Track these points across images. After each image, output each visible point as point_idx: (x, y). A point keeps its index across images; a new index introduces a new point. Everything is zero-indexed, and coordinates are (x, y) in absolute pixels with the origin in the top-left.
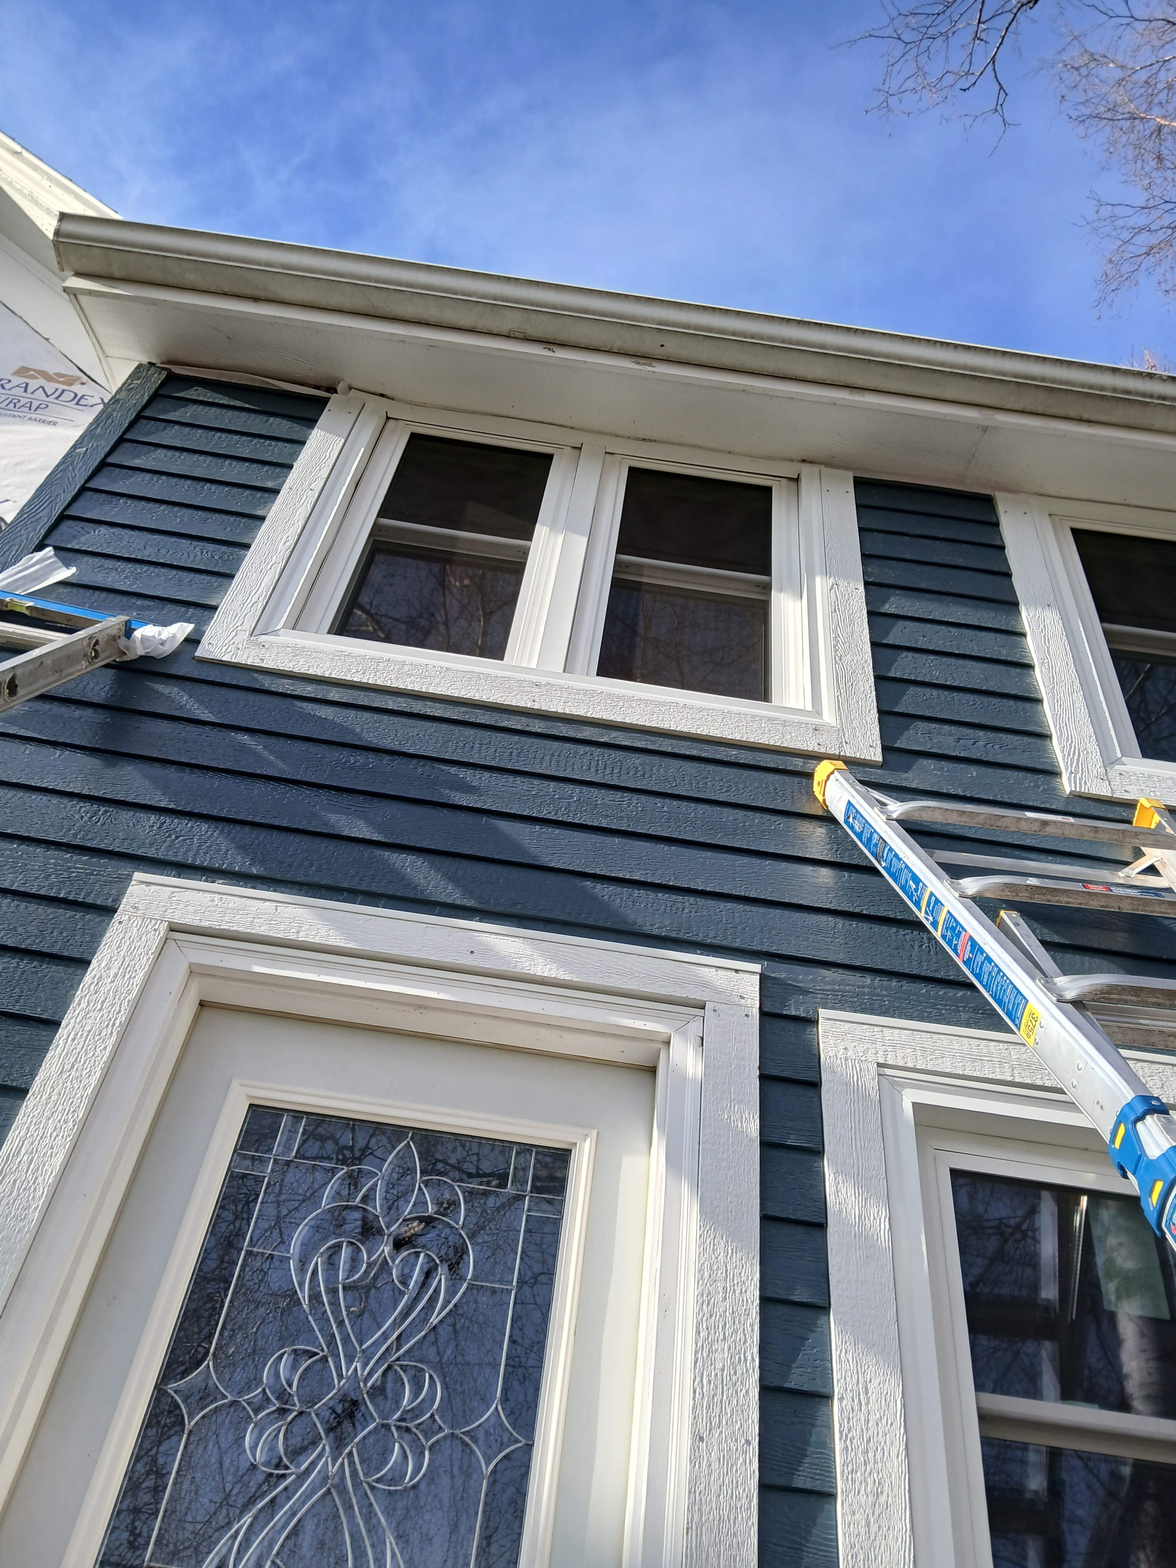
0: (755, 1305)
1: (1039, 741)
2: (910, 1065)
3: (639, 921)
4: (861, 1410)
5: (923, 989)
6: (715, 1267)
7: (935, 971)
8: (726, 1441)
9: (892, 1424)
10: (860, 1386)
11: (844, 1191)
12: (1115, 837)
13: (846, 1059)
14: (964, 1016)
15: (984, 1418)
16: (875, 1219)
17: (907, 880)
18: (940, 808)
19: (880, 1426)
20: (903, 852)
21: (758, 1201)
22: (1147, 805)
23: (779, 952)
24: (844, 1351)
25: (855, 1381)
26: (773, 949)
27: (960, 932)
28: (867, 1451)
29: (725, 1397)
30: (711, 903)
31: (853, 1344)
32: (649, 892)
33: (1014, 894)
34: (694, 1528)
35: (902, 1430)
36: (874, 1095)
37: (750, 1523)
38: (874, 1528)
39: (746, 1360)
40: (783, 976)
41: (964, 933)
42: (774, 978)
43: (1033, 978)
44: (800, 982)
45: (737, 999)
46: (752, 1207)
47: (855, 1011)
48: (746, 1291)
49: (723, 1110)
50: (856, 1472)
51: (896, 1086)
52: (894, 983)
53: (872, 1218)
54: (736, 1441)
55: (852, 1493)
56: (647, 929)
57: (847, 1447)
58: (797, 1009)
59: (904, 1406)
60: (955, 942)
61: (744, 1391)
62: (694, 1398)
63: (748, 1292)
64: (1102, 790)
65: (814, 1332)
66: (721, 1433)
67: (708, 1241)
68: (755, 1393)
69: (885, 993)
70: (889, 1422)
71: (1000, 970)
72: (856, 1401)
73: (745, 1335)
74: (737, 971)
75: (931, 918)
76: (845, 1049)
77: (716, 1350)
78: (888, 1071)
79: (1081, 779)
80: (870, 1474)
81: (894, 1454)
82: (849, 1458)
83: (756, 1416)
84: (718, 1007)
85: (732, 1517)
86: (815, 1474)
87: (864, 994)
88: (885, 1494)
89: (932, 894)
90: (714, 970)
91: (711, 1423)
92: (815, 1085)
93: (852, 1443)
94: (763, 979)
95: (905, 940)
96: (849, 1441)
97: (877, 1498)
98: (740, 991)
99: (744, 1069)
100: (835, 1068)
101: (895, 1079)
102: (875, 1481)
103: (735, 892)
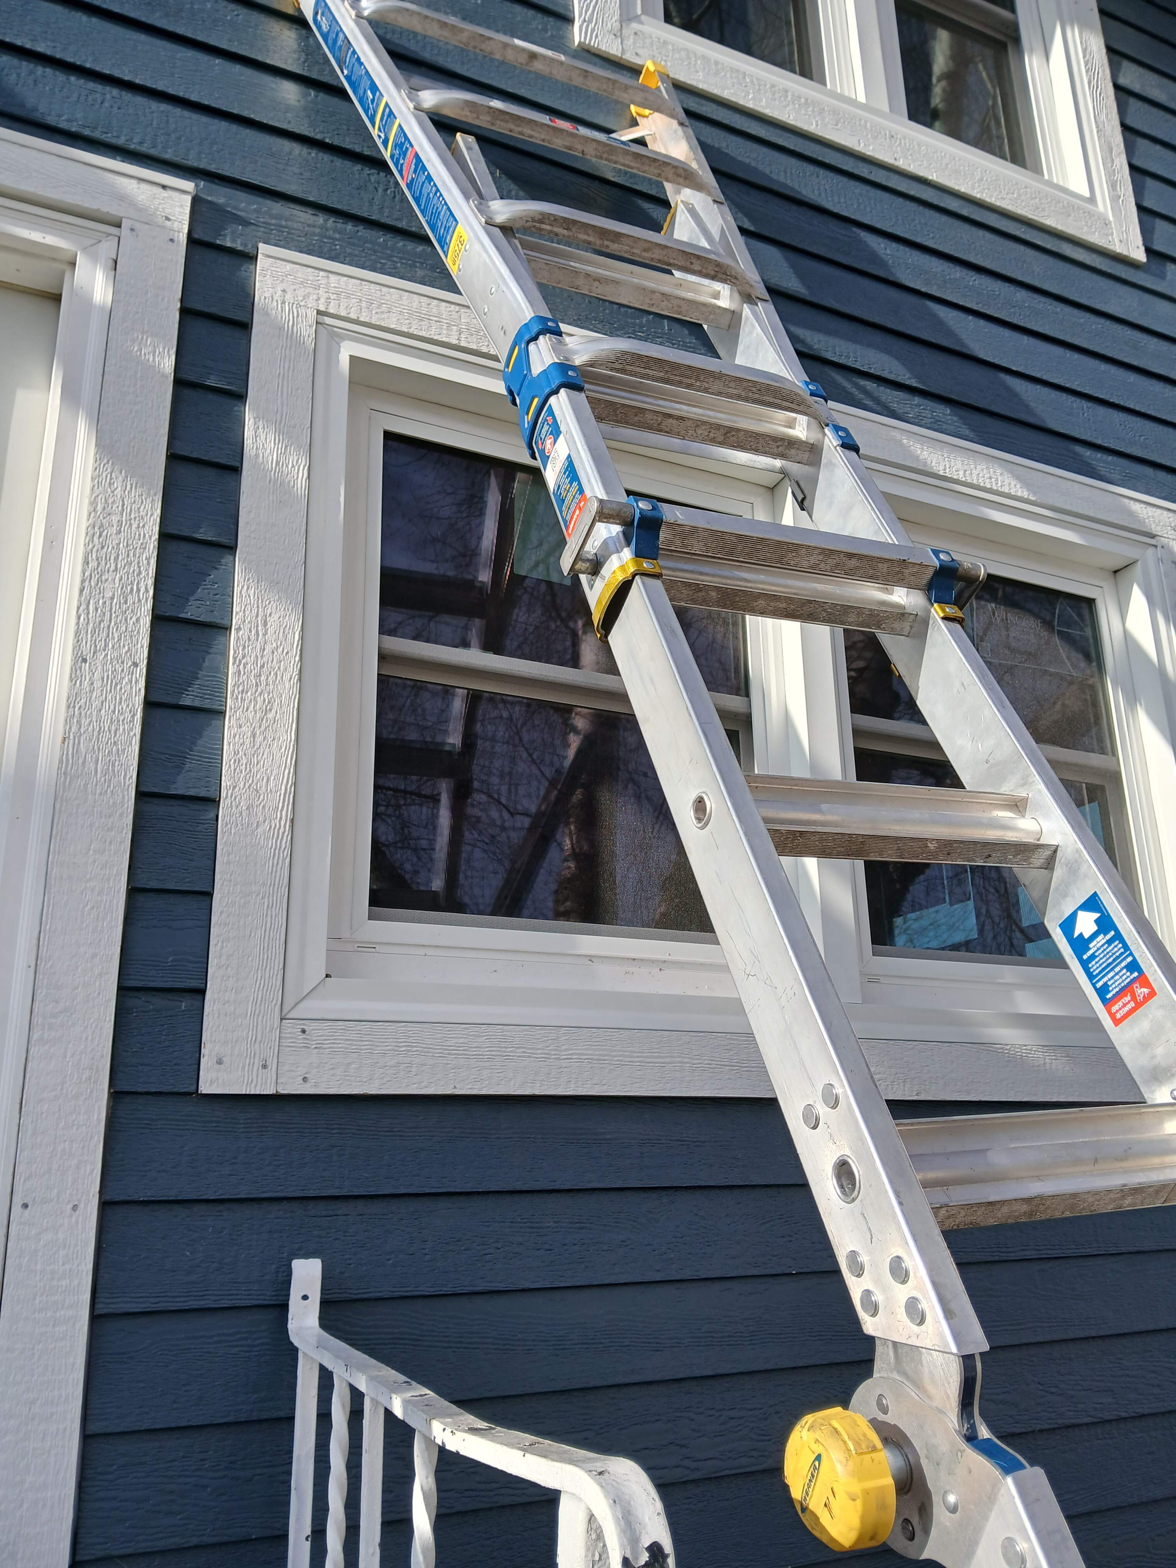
0: (153, 539)
2: (353, 316)
3: (42, 108)
4: (257, 640)
5: (381, 238)
6: (110, 501)
7: (397, 219)
8: (111, 662)
9: (287, 653)
10: (259, 619)
11: (263, 437)
12: (604, 87)
13: (283, 302)
14: (420, 273)
15: (383, 657)
16: (293, 466)
17: (365, 90)
18: (419, 14)
19: (276, 653)
20: (364, 53)
21: (166, 438)
22: (652, 68)
23: (220, 172)
24: (245, 587)
25: (254, 614)
26: (213, 168)
27: (407, 149)
28: (260, 675)
29: (113, 623)
30: (139, 100)
31: (256, 581)
32: (57, 73)
33: (474, 115)
34: (71, 737)
35: (297, 658)
36: (310, 344)
37: (132, 734)
38: (259, 739)
39: (138, 590)
40: (221, 201)
41: (410, 149)
42: (210, 202)
43: (467, 197)
44: (242, 211)
45: (161, 220)
46: (158, 444)
47: (301, 252)
48: (144, 526)
49: (133, 341)
50: (247, 692)
51: (336, 338)
52: (349, 227)
53: (291, 465)
54: (123, 662)
55: (241, 710)
56: (51, 120)
57: (240, 671)
58: (234, 240)
59: (302, 638)
60: (401, 161)
61: (134, 619)
62: (78, 624)
63: (147, 527)
64: (611, 47)
65: (217, 569)
66: (106, 655)
67: (104, 475)
68: (146, 621)
69: (337, 236)
70: (285, 651)
71: (438, 190)
72: (254, 632)
73: (139, 567)
74: (164, 187)
75: (382, 135)
76: (284, 291)
77: (106, 580)
78: (328, 320)
79: (593, 30)
80: (261, 694)
81: (286, 677)
82: (241, 680)
83: (146, 642)
84: (137, 226)
85: (113, 728)
86: (204, 694)
87: (314, 234)
88: (273, 711)
89: (387, 105)
90: (134, 182)
91: (96, 646)
92: (245, 326)
93: (245, 668)
94: (196, 201)
95: (370, 180)
96: (241, 666)
97: (266, 714)
98: (167, 211)
99: (163, 299)
100: (269, 310)
101: (335, 329)
102: (264, 700)
103: (171, 91)
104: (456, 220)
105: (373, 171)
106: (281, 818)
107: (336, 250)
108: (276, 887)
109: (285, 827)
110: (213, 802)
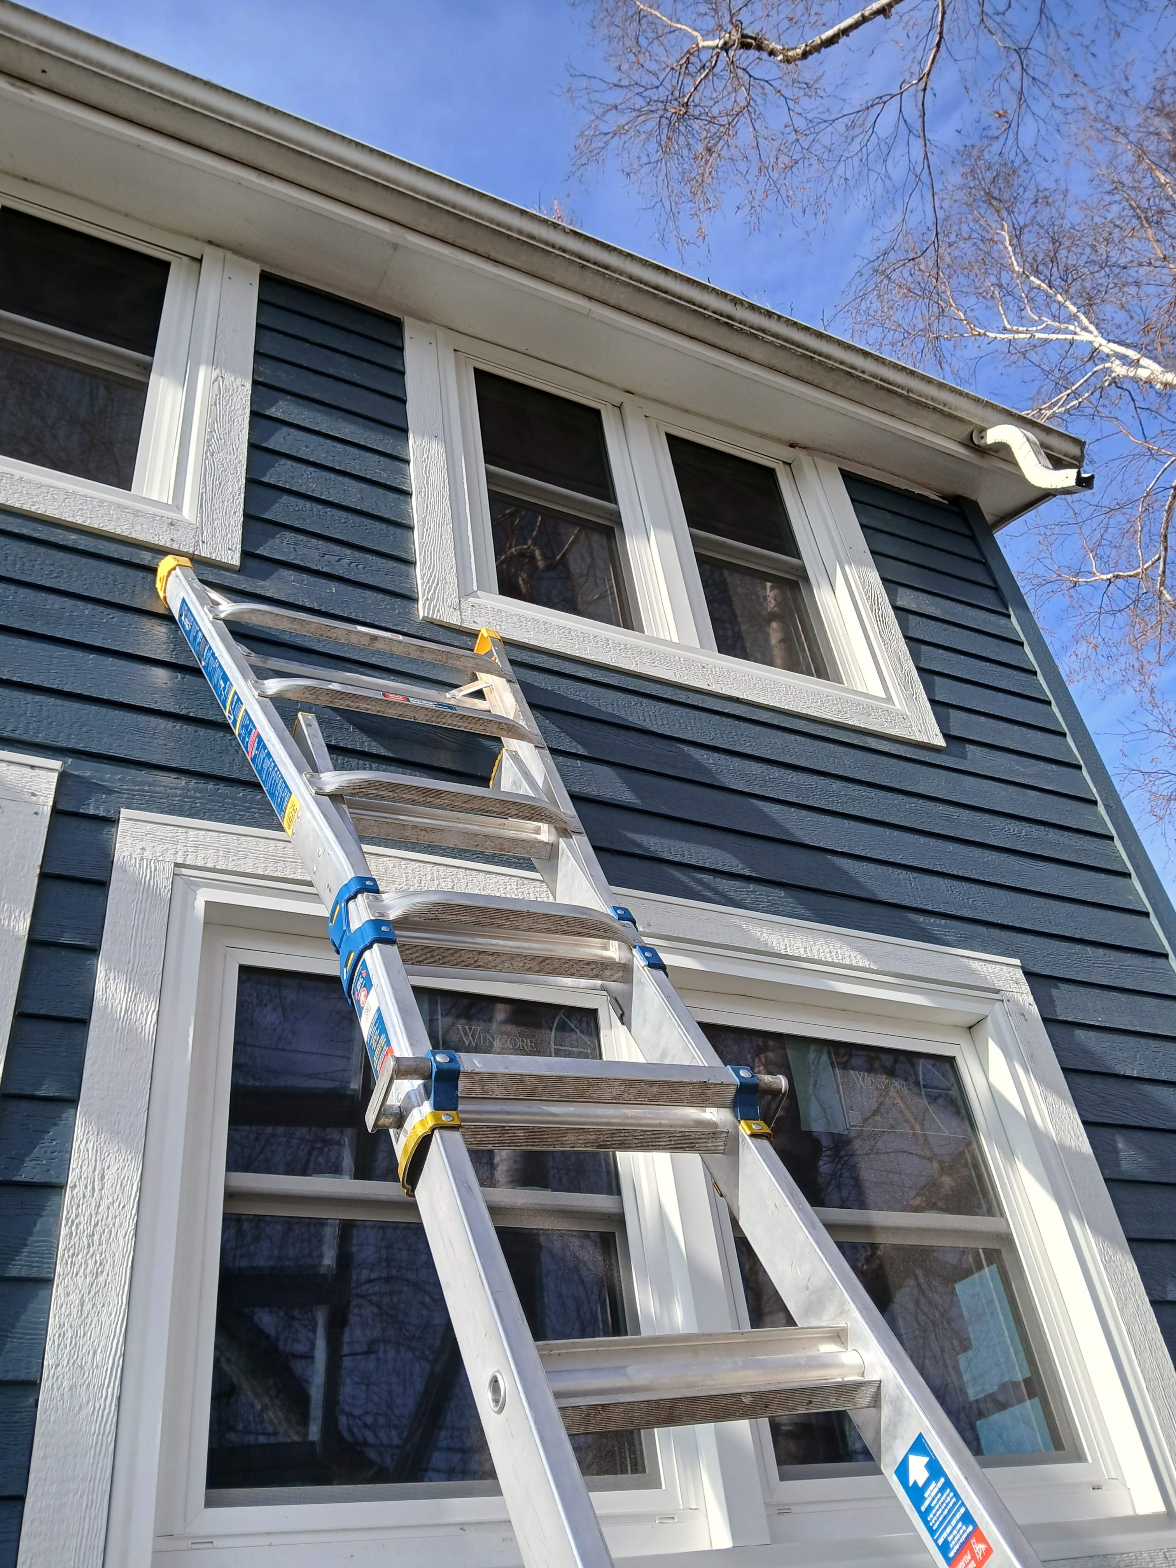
1: (403, 567)
2: (210, 865)
4: (93, 1196)
9: (124, 1206)
10: (96, 1173)
11: (113, 987)
12: (439, 657)
13: (142, 859)
15: (230, 1196)
16: (142, 1013)
17: (219, 679)
18: (271, 613)
19: (111, 1209)
20: (219, 650)
21: (14, 999)
22: (486, 635)
23: (87, 749)
24: (84, 1141)
25: (91, 1168)
26: (81, 746)
27: (251, 730)
28: (93, 1234)
30: (16, 694)
31: (95, 1134)
33: (314, 697)
35: (134, 1212)
36: (166, 895)
38: (87, 1307)
40: (87, 774)
41: (254, 730)
42: (76, 776)
43: (300, 770)
44: (106, 781)
45: (27, 797)
46: (6, 1005)
47: (162, 812)
50: (78, 1255)
51: (193, 886)
52: (210, 786)
53: (139, 1012)
55: (70, 1276)
57: (71, 1232)
58: (97, 808)
59: (140, 1189)
60: (247, 740)
64: (452, 618)
65: (58, 1124)
69: (198, 795)
70: (122, 1205)
71: (276, 766)
72: (90, 1188)
74: (34, 766)
75: (232, 717)
76: (143, 849)
78: (185, 871)
79: (435, 606)
80: (92, 1256)
81: (121, 1233)
82: (72, 1243)
84: (4, 803)
86: (33, 1262)
87: (175, 796)
88: (105, 1273)
89: (235, 693)
90: (5, 764)
92: (103, 885)
93: (77, 1229)
94: (63, 777)
95: (231, 745)
96: (74, 1227)
97: (96, 1278)
98: (33, 787)
99: (23, 868)
100: (127, 868)
101: (192, 879)
102: (96, 1262)
103: (46, 685)
104: (290, 791)
106: (106, 1397)
107: (196, 807)
108: (97, 1481)
109: (110, 1406)
110: (33, 1385)
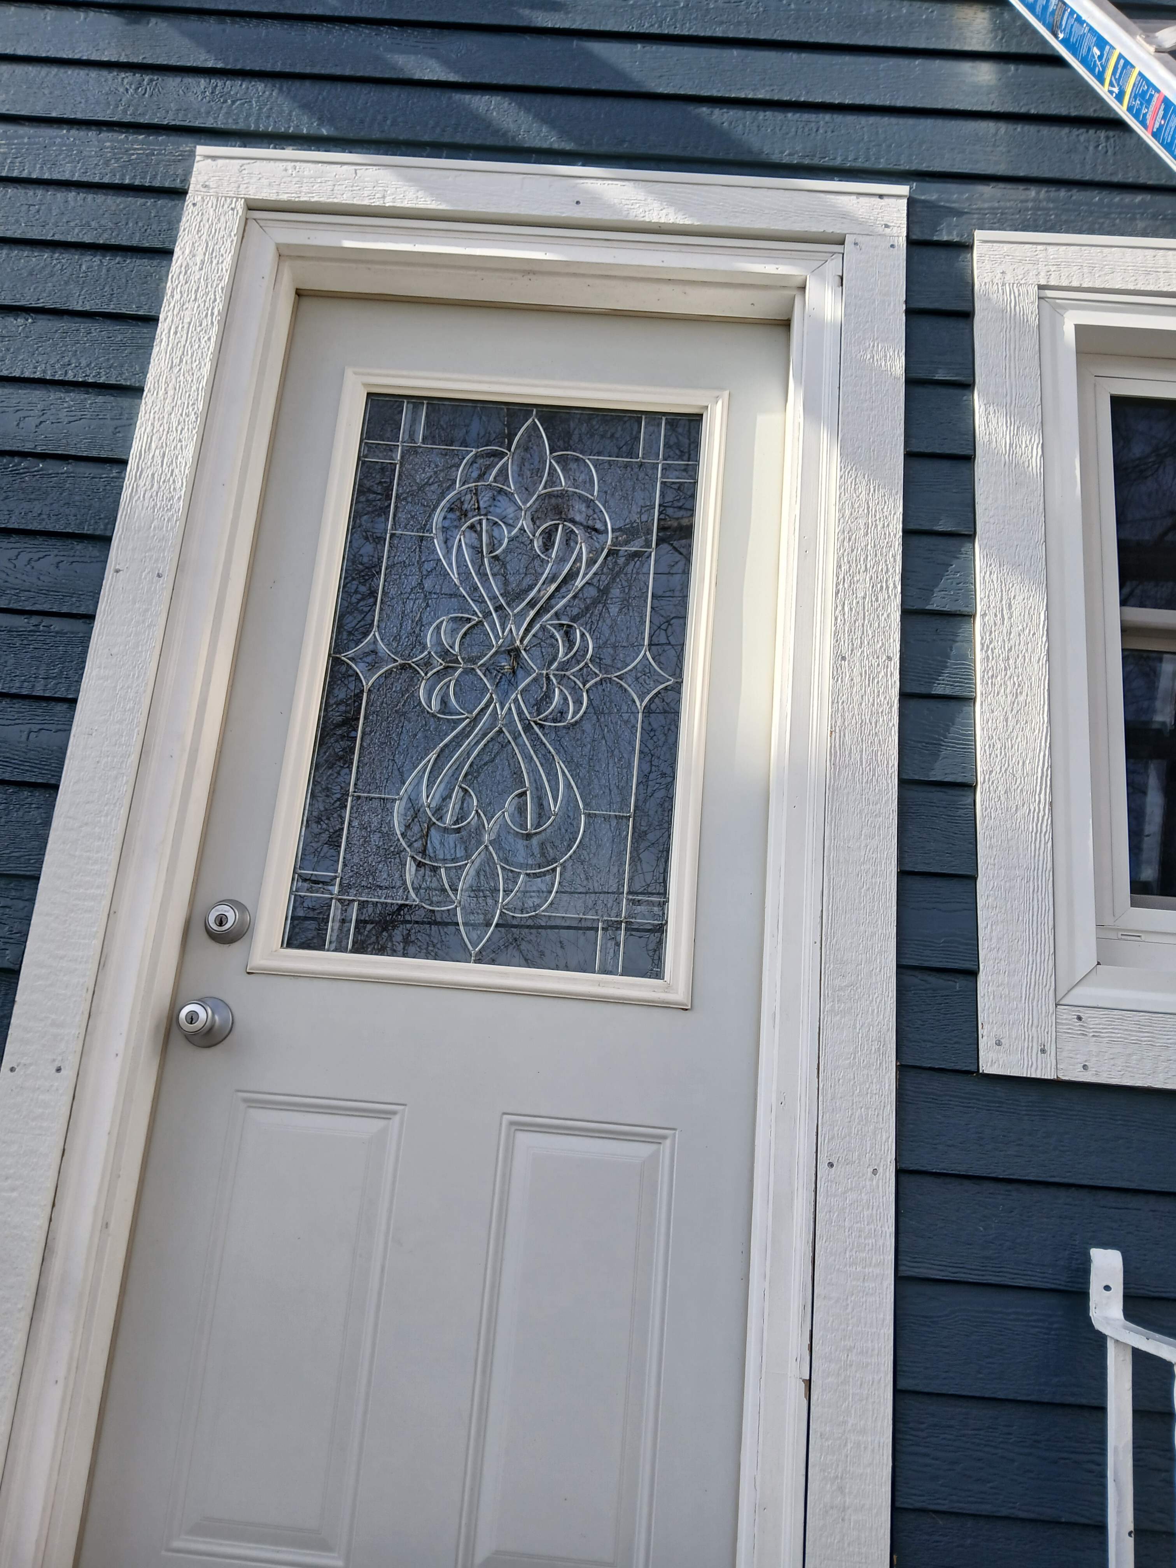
0: (897, 537)
2: (1075, 284)
3: (766, 149)
4: (1003, 624)
5: (1096, 197)
6: (856, 506)
7: (1111, 174)
8: (868, 658)
9: (1034, 634)
10: (1004, 602)
11: (994, 421)
13: (1004, 284)
14: (1140, 225)
15: (1127, 631)
16: (1026, 446)
17: (1089, 49)
19: (1022, 636)
20: (1086, 11)
21: (903, 438)
23: (931, 169)
24: (988, 573)
25: (998, 599)
26: (924, 167)
27: (1151, 96)
28: (1008, 659)
29: (866, 621)
30: (850, 119)
31: (998, 566)
32: (776, 114)
34: (837, 731)
35: (1044, 639)
36: (1034, 321)
37: (891, 725)
38: (1011, 724)
39: (887, 587)
40: (934, 197)
41: (1157, 95)
42: (924, 201)
44: (954, 202)
45: (880, 229)
46: (896, 445)
47: (1016, 230)
48: (888, 525)
49: (866, 350)
50: (997, 677)
51: (1058, 309)
52: (1063, 193)
53: (1024, 446)
54: (878, 658)
55: (992, 695)
56: (776, 158)
57: (988, 656)
58: (950, 233)
59: (1048, 618)
60: (1144, 111)
61: (885, 615)
62: (836, 624)
63: (891, 526)
65: (958, 558)
66: (863, 652)
67: (849, 482)
68: (897, 616)
69: (1051, 205)
70: (1032, 633)
72: (999, 616)
73: (887, 565)
74: (881, 196)
75: (1116, 90)
76: (1003, 273)
77: (858, 581)
78: (1049, 293)
80: (1010, 678)
81: (1034, 660)
82: (990, 666)
83: (897, 636)
84: (860, 239)
85: (874, 721)
86: (954, 682)
87: (1027, 209)
88: (1024, 694)
89: (1120, 56)
90: (854, 197)
91: (853, 644)
92: (967, 315)
93: (993, 653)
94: (912, 203)
95: (1079, 141)
96: (990, 651)
97: (1016, 697)
98: (885, 219)
99: (889, 305)
100: (991, 295)
101: (1058, 301)
102: (1014, 684)
103: (878, 102)
105: (1081, 131)
106: (1040, 802)
107: (1051, 220)
108: (1040, 871)
109: (1044, 810)
110: (970, 787)
